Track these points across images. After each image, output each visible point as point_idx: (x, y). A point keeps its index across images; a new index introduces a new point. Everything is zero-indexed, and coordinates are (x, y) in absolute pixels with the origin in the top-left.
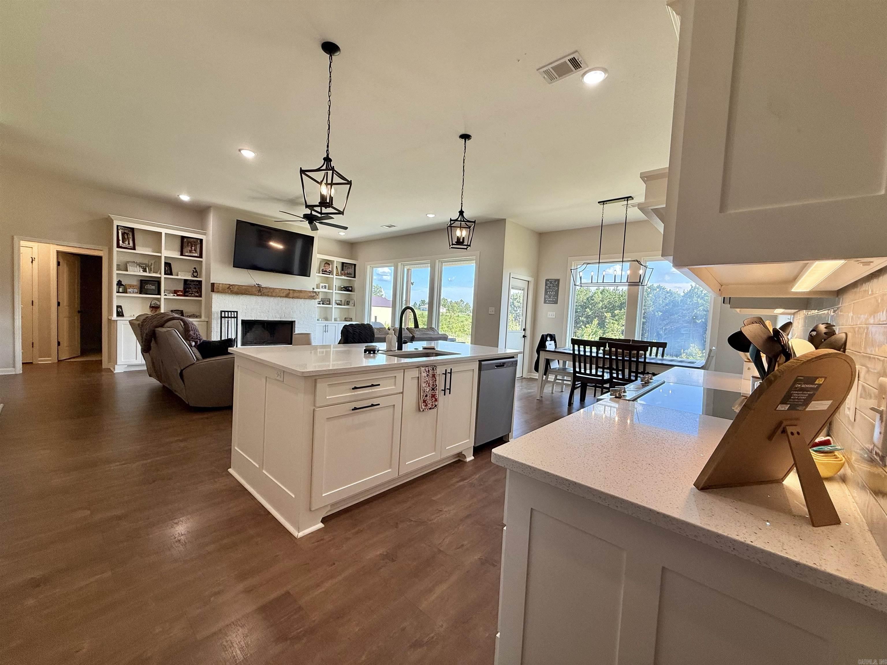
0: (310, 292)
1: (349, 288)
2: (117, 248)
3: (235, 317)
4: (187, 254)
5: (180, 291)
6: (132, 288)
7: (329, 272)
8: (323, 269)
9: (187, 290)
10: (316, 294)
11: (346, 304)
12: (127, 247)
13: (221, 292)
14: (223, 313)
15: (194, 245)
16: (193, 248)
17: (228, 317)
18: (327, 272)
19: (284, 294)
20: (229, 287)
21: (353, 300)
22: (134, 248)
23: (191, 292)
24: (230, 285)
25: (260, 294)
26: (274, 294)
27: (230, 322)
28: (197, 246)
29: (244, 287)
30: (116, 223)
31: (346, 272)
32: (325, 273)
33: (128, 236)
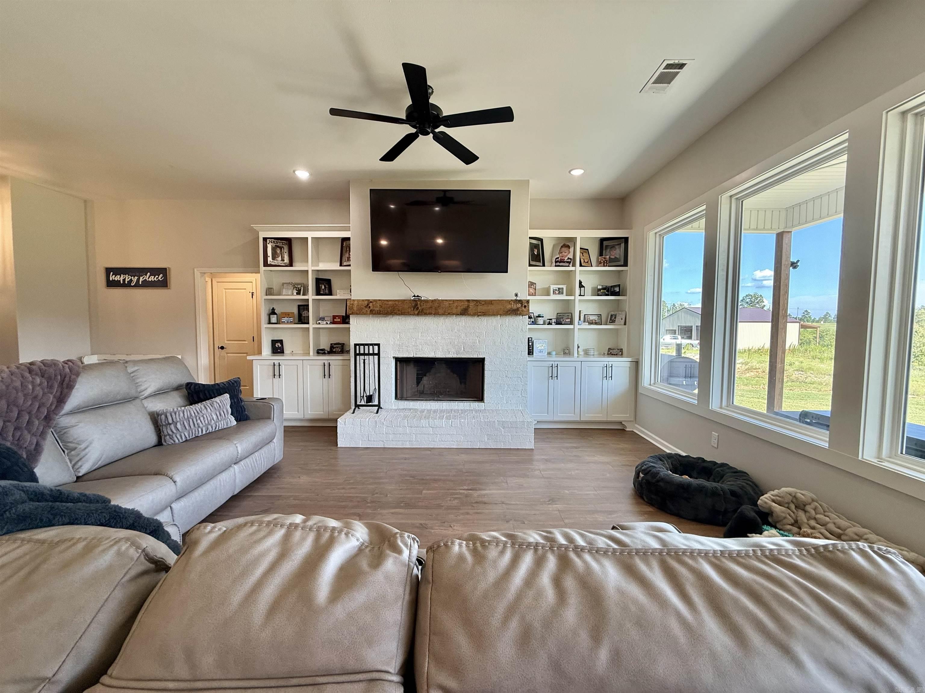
0: (509, 302)
1: (615, 289)
2: (264, 266)
3: (376, 354)
4: (344, 264)
5: (338, 316)
6: (288, 316)
7: (567, 262)
8: (558, 258)
10: (522, 304)
11: (609, 320)
12: (279, 264)
13: (357, 314)
14: (358, 347)
17: (364, 354)
18: (564, 262)
19: (459, 310)
20: (368, 305)
21: (624, 313)
22: (291, 265)
24: (369, 301)
25: (416, 312)
26: (440, 311)
29: (390, 303)
30: (263, 235)
31: (608, 257)
32: (561, 264)
33: (281, 250)
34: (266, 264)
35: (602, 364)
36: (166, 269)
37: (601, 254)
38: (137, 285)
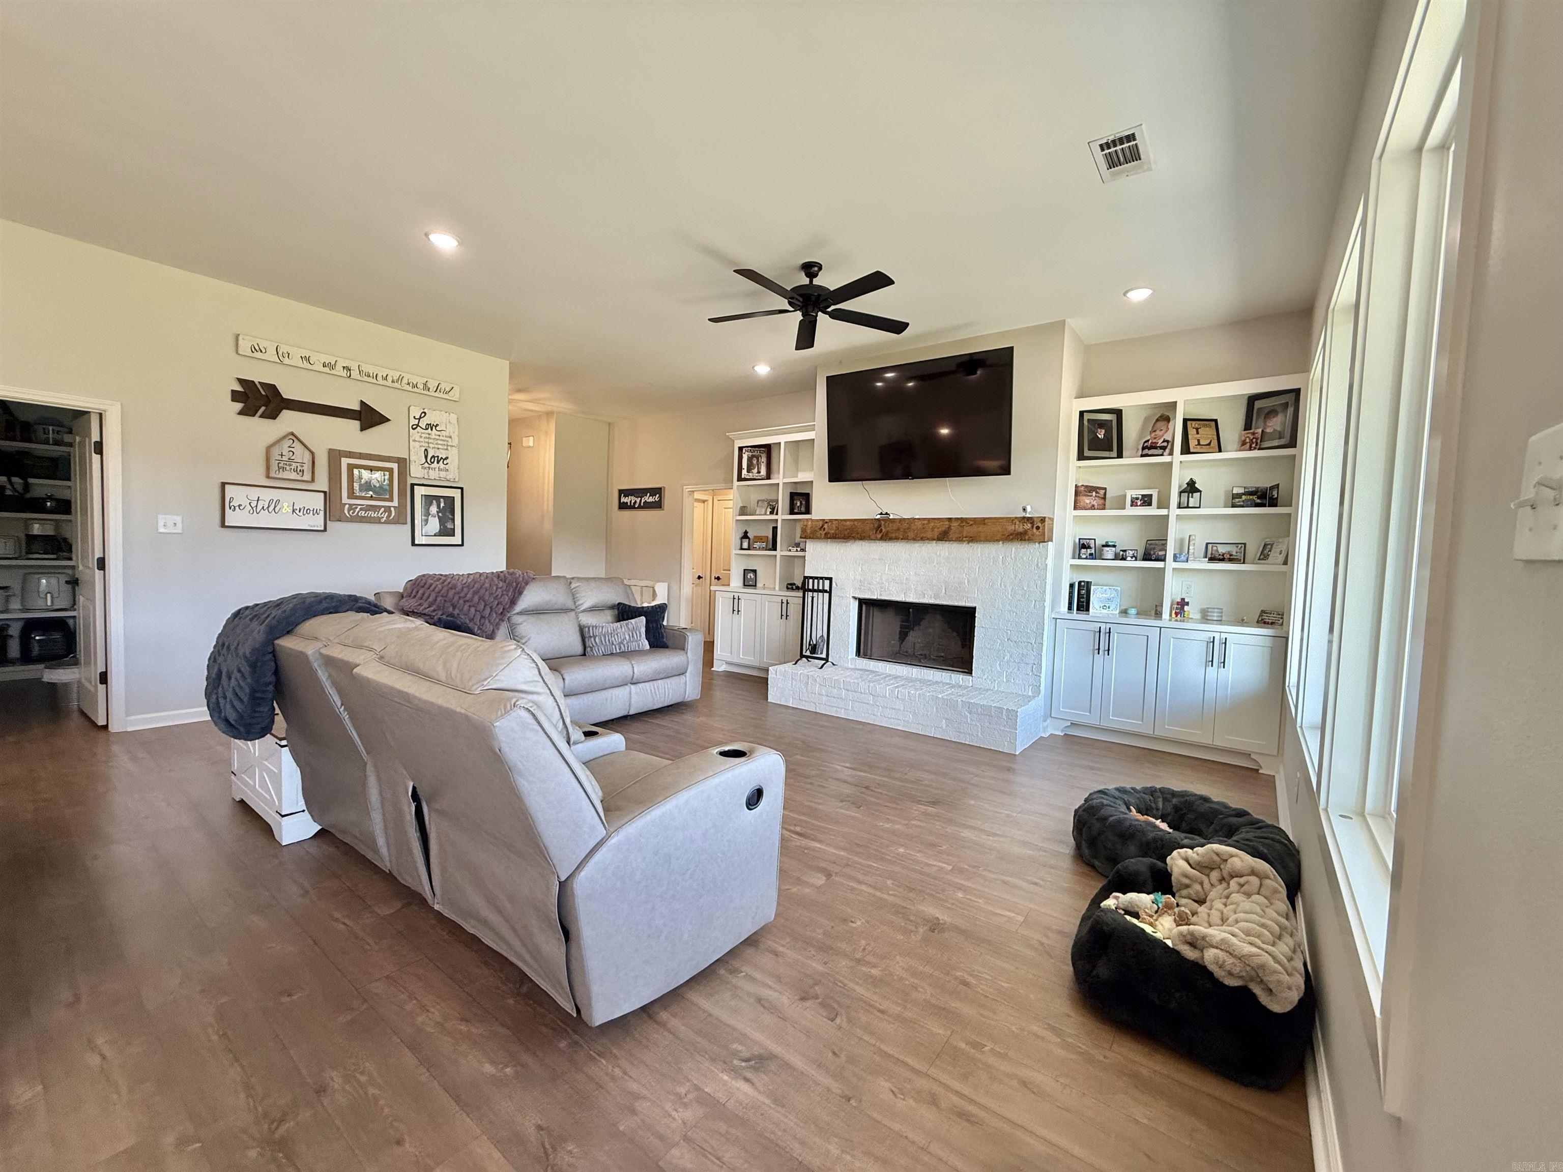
0: (1012, 520)
1: (1273, 493)
3: (826, 591)
6: (760, 541)
7: (1161, 448)
8: (1148, 441)
10: (1032, 523)
11: (1258, 555)
12: (755, 477)
13: (812, 538)
17: (813, 591)
18: (1156, 448)
19: (936, 533)
20: (822, 526)
24: (824, 522)
25: (879, 536)
29: (847, 523)
30: (738, 444)
31: (1260, 431)
32: (1150, 452)
33: (758, 461)
34: (740, 479)
36: (660, 489)
37: (1248, 426)
38: (640, 507)
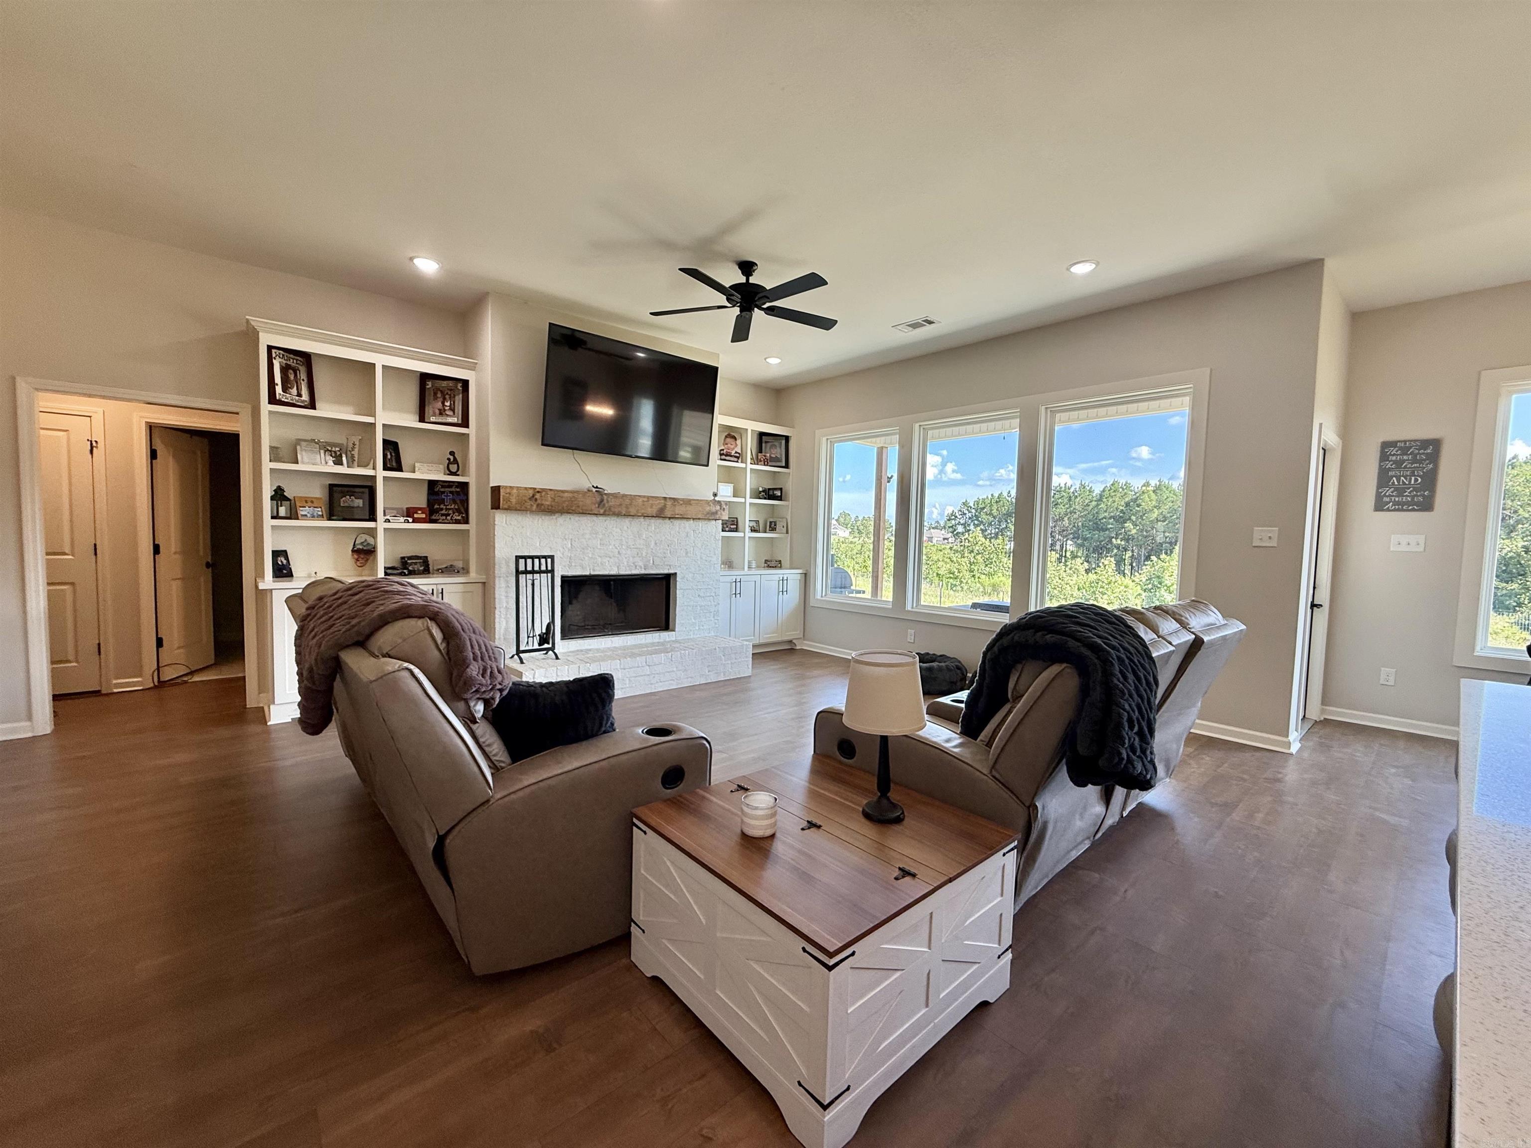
0: (708, 502)
1: (775, 492)
2: (269, 403)
3: (549, 572)
4: (433, 419)
5: (420, 509)
6: (309, 504)
7: (736, 457)
8: (723, 450)
9: (436, 506)
10: (721, 506)
11: (768, 528)
12: (294, 402)
13: (516, 510)
14: (522, 561)
15: (450, 395)
16: (448, 404)
17: (533, 572)
18: (731, 456)
19: (654, 511)
20: (533, 496)
21: (785, 520)
22: (312, 405)
23: (444, 512)
24: (536, 491)
25: (602, 511)
26: (632, 511)
27: (537, 583)
28: (457, 398)
29: (566, 495)
30: (266, 339)
31: (768, 455)
32: (727, 458)
33: (296, 375)
34: (273, 400)
35: (776, 578)
37: (760, 450)
